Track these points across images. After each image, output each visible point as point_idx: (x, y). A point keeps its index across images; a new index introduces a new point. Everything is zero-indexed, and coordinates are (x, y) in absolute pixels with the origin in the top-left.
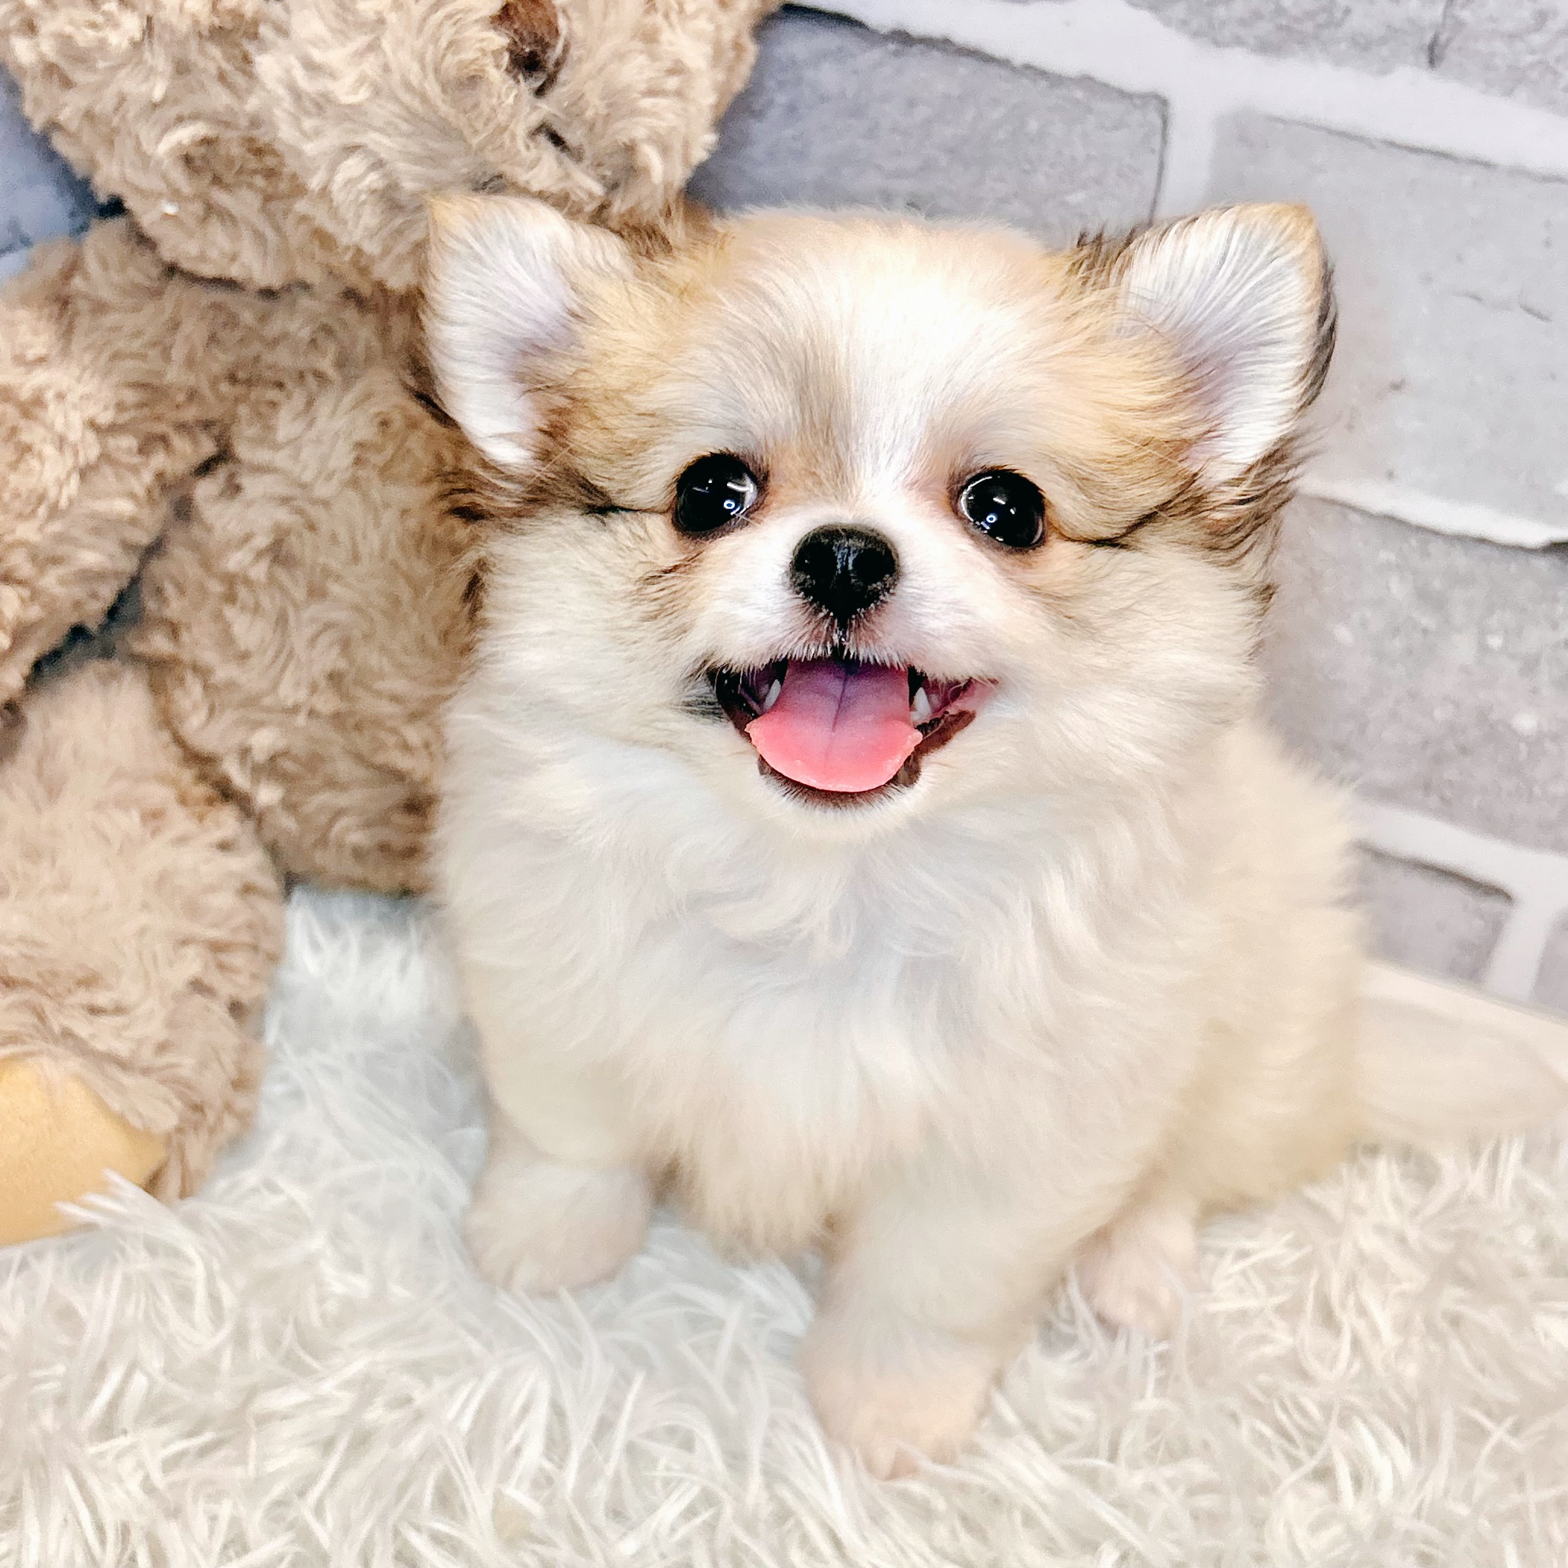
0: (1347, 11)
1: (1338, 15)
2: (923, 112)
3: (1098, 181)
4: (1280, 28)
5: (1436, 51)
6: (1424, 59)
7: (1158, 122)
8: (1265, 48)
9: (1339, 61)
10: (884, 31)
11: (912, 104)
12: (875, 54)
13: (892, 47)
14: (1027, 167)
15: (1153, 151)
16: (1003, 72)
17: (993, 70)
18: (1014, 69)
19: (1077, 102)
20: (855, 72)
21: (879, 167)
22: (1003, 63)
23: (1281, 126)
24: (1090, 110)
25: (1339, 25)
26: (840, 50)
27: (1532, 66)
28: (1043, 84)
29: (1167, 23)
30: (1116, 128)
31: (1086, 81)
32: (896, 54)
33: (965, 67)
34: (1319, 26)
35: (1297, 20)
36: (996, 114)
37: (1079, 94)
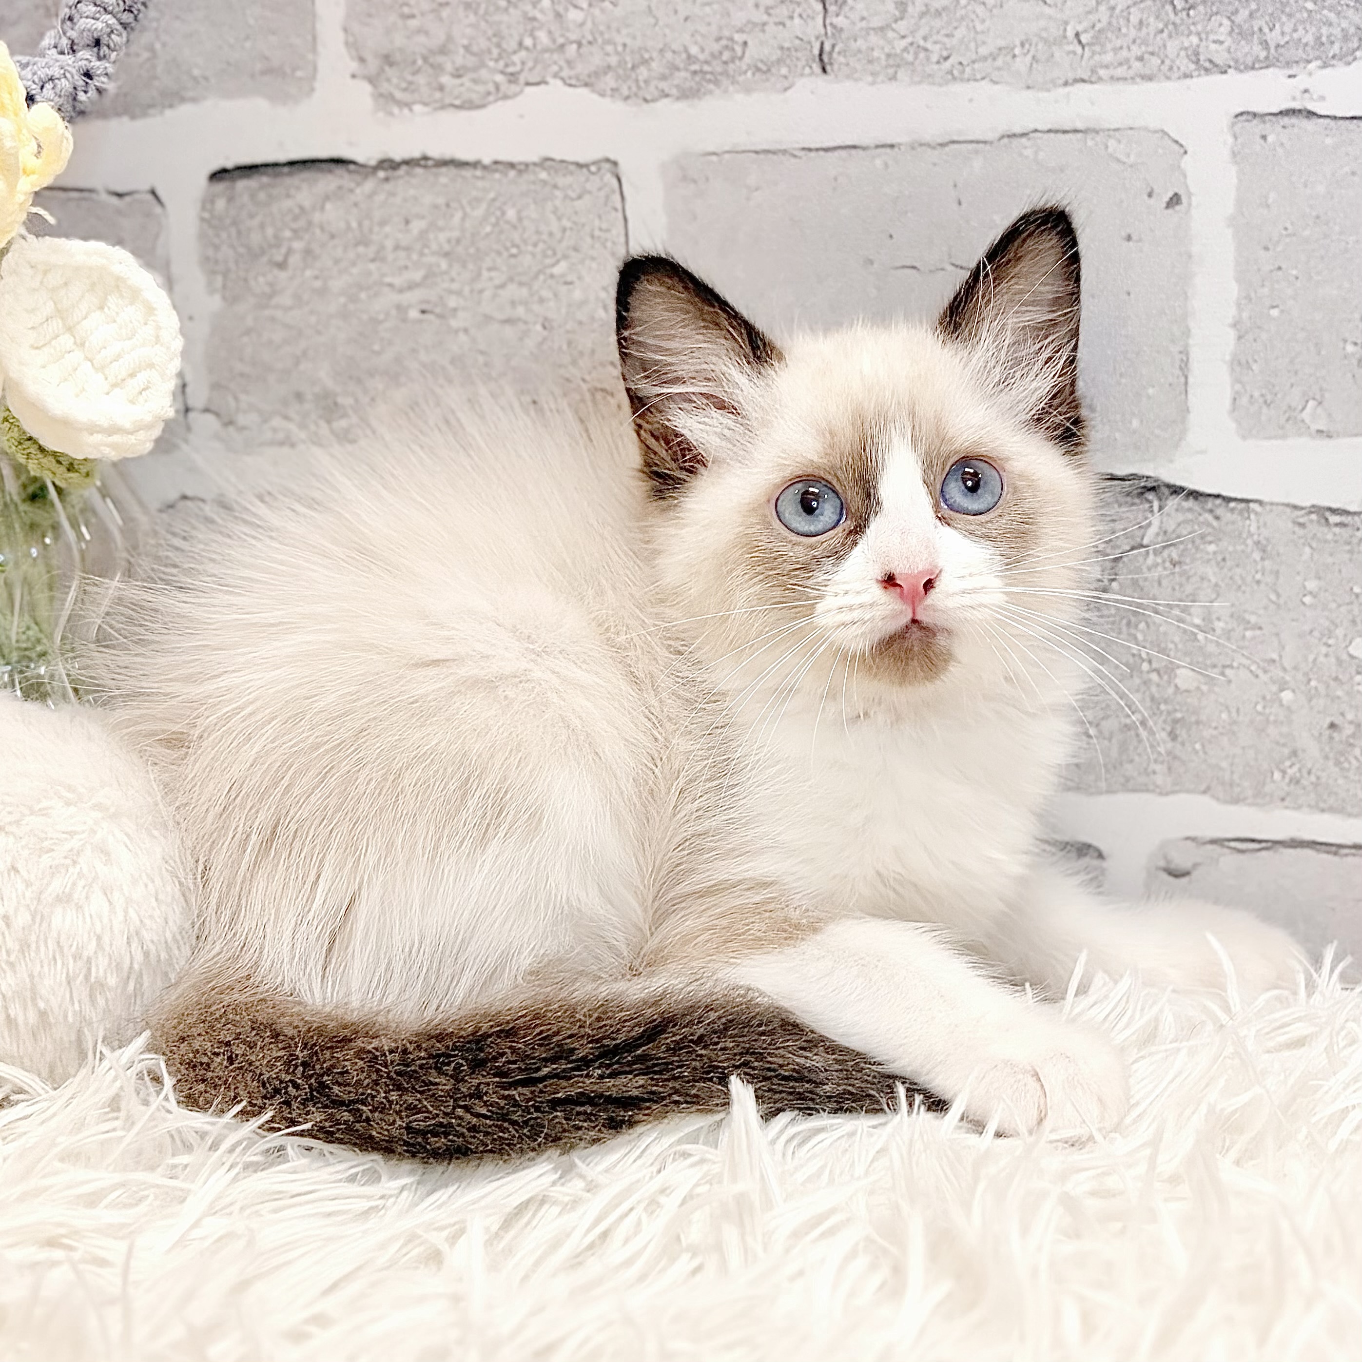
0: (745, 43)
1: (739, 49)
2: (417, 226)
3: (576, 249)
4: (695, 73)
5: (825, 58)
6: (817, 68)
7: (615, 182)
8: (686, 94)
9: (748, 90)
10: (373, 163)
11: (407, 222)
12: (369, 185)
13: (381, 174)
14: (514, 251)
15: (616, 210)
16: (479, 173)
17: (467, 173)
18: (485, 168)
19: (544, 183)
20: (356, 204)
21: (390, 285)
22: (475, 165)
23: (714, 158)
24: (555, 187)
25: (741, 58)
26: (340, 188)
27: (905, 50)
28: (512, 173)
29: (602, 95)
30: (580, 197)
31: (546, 162)
32: (387, 179)
33: (445, 176)
34: (725, 63)
35: (707, 62)
36: (479, 212)
37: (543, 175)
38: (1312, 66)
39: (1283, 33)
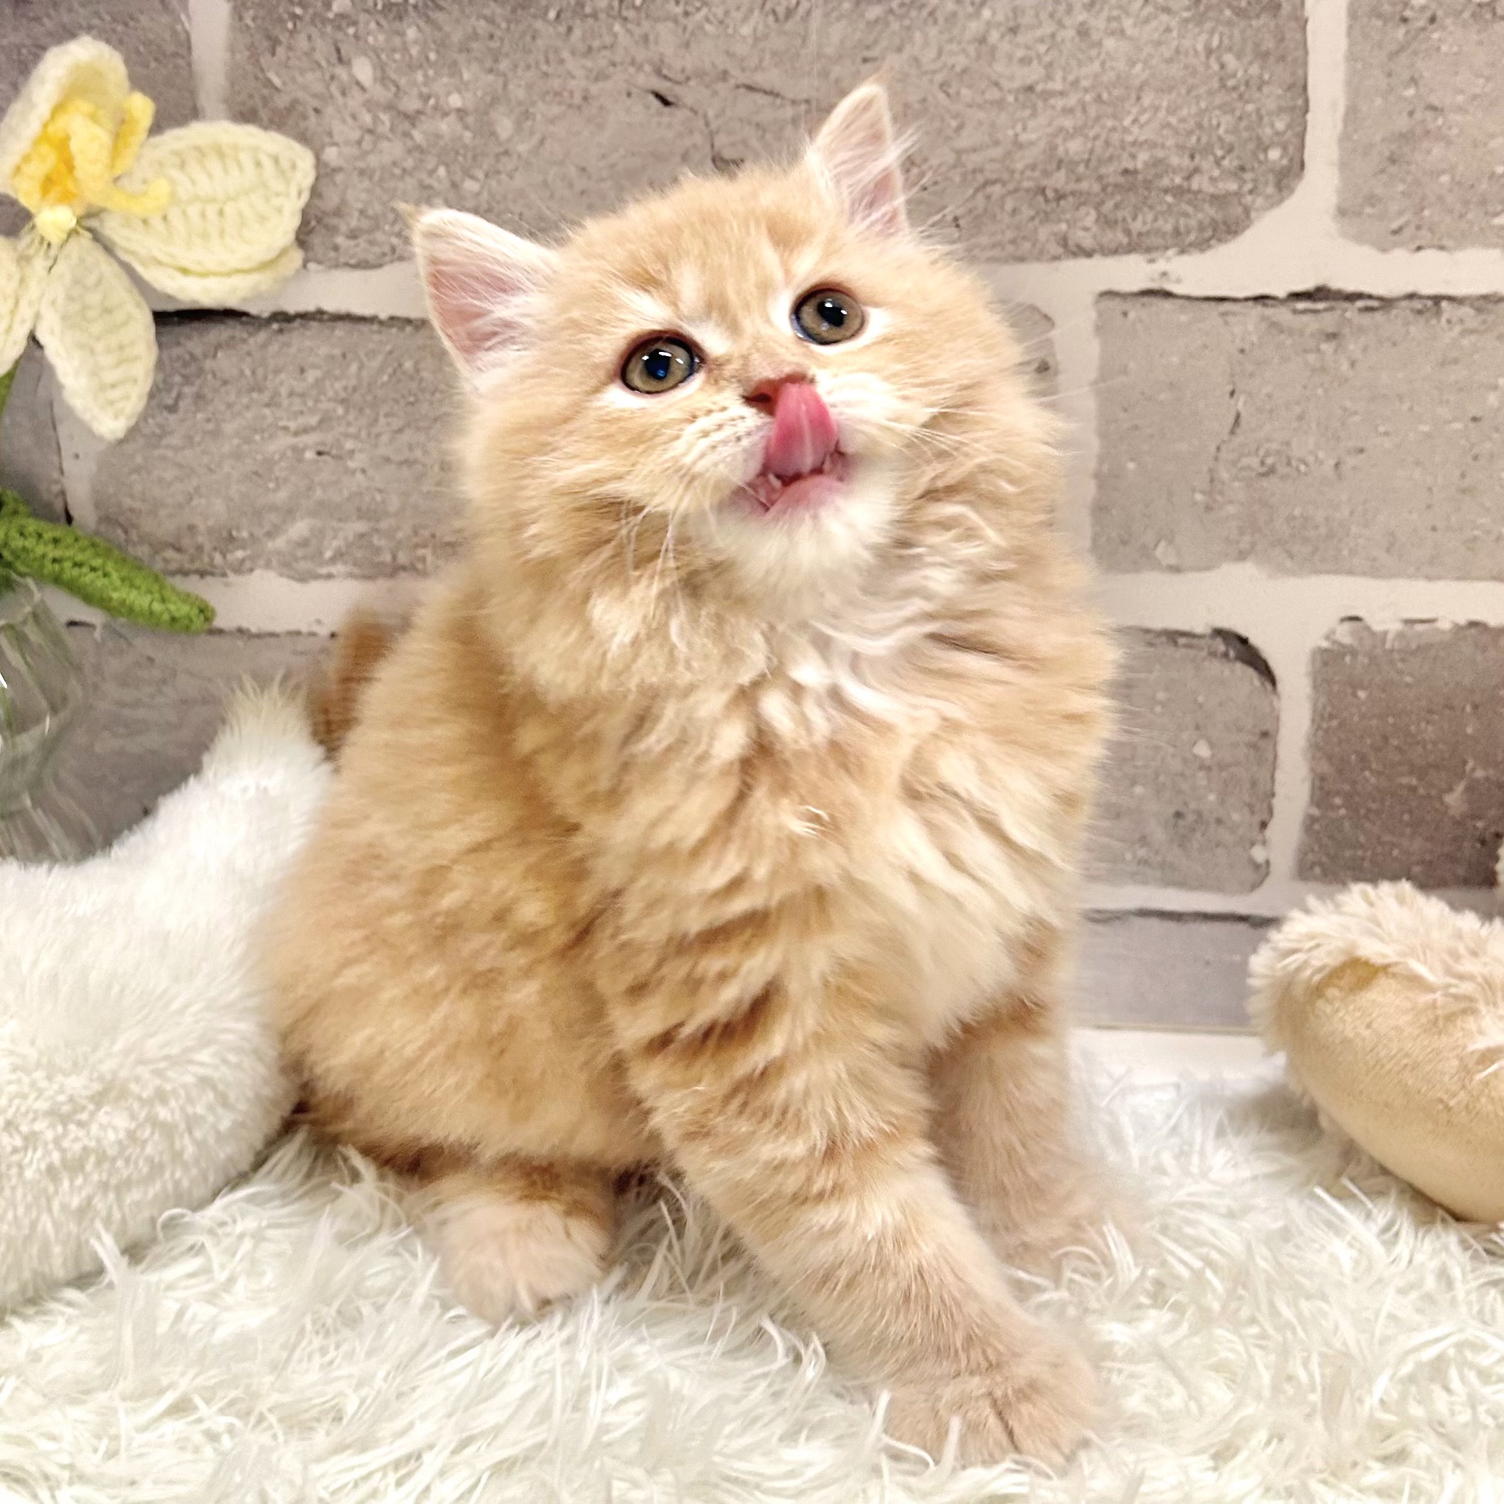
38: (1171, 252)
39: (1144, 223)
